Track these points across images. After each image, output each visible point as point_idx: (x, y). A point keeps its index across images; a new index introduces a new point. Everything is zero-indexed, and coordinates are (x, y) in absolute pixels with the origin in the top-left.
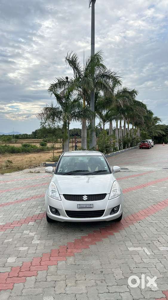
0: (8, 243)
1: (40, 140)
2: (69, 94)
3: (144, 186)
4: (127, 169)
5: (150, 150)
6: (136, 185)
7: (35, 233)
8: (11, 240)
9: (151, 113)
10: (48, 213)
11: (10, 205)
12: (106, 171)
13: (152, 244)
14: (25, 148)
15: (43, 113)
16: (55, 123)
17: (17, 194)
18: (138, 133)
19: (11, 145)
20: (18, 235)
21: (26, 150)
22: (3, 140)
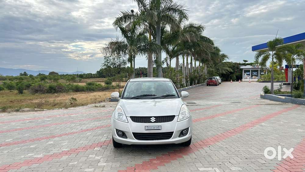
0: (73, 166)
1: (105, 79)
2: (135, 27)
3: (213, 117)
4: (194, 103)
5: (218, 86)
6: (204, 116)
7: (100, 157)
8: (76, 163)
9: (218, 50)
10: (114, 136)
11: (75, 134)
12: (174, 95)
13: (223, 165)
14: (90, 87)
15: (107, 47)
16: (120, 57)
17: (82, 125)
18: (205, 71)
19: (75, 84)
20: (83, 159)
21: (90, 89)
22: (67, 79)
